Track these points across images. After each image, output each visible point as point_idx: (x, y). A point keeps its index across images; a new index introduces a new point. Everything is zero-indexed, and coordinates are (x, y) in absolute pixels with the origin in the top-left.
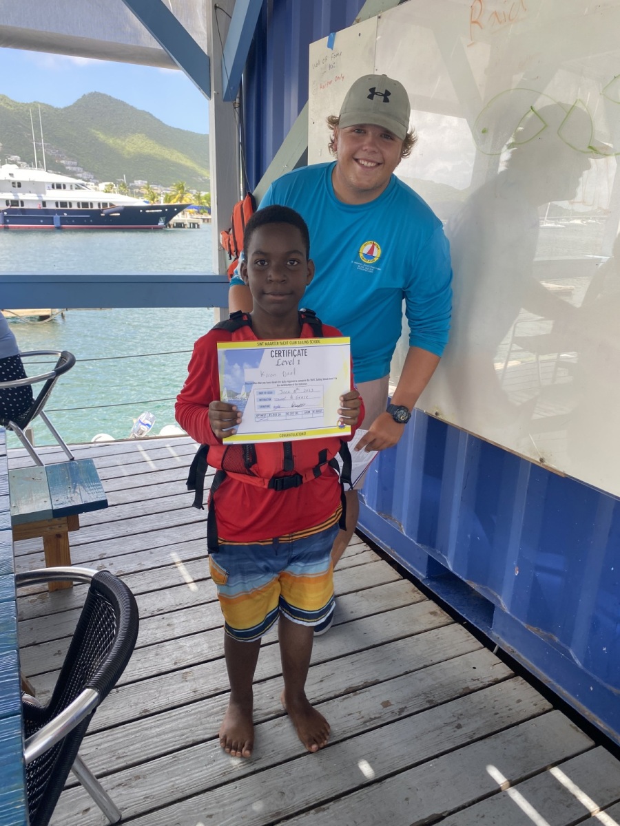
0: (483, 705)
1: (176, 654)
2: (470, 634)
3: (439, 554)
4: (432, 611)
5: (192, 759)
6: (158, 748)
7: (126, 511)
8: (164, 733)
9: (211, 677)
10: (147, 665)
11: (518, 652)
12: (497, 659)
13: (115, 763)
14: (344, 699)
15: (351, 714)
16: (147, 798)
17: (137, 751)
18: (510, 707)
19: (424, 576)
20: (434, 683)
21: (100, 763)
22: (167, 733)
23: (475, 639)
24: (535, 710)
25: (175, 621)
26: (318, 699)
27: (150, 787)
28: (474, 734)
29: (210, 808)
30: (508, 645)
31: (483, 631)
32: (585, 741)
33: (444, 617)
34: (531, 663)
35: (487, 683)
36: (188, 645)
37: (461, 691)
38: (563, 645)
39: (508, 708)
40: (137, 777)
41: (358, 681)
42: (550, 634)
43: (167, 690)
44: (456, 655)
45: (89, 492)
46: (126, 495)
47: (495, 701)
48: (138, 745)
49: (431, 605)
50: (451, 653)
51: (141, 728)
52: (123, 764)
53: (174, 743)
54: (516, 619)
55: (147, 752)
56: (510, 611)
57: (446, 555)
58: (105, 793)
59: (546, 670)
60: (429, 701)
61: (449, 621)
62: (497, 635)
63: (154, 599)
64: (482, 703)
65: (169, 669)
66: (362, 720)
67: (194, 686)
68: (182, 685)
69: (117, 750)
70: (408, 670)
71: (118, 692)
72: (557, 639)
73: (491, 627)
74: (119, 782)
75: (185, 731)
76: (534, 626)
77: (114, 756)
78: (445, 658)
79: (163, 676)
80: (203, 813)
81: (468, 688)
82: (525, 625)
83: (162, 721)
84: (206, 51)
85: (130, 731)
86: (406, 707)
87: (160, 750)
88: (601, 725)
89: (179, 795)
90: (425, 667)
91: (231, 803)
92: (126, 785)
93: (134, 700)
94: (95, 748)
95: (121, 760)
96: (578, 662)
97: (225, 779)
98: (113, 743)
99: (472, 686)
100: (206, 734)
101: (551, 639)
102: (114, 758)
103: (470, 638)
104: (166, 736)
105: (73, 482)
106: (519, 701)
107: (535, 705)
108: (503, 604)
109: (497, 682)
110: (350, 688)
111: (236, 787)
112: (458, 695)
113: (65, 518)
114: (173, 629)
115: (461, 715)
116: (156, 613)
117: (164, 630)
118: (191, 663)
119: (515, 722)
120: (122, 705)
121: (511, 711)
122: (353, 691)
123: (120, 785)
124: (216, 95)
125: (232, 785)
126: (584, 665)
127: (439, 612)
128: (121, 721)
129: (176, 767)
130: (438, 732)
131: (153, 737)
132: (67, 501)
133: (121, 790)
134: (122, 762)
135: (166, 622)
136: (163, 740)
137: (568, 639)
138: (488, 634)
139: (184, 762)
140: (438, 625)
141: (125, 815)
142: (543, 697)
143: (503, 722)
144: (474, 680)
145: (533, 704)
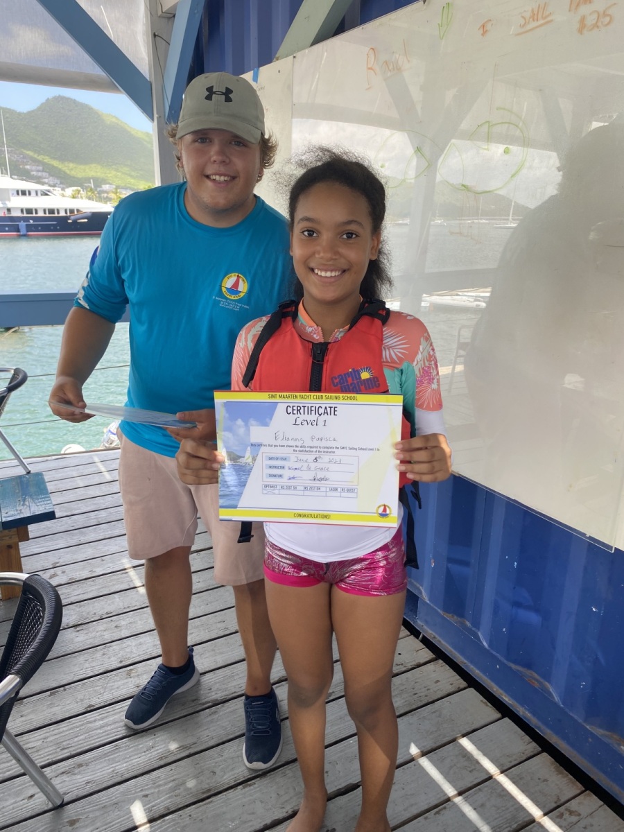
0: (405, 687)
1: (122, 653)
5: (132, 747)
6: (101, 739)
7: (80, 521)
8: (107, 725)
10: (94, 664)
11: (438, 638)
12: (422, 646)
13: (60, 754)
16: (88, 783)
17: (80, 742)
18: (429, 688)
21: (45, 754)
24: (451, 689)
25: (123, 623)
27: (92, 773)
29: (146, 789)
30: (431, 632)
31: (409, 621)
32: (494, 714)
34: (450, 648)
35: (410, 667)
36: (134, 644)
38: (473, 629)
39: (427, 688)
40: (80, 765)
42: (462, 620)
43: (112, 686)
45: (38, 504)
46: (80, 505)
47: (416, 683)
48: (82, 737)
51: (85, 722)
52: (69, 755)
54: (435, 607)
55: (90, 743)
56: (430, 601)
58: (48, 781)
59: (463, 654)
62: (422, 624)
63: (103, 603)
64: (404, 685)
65: (115, 667)
67: (138, 682)
68: (126, 681)
69: (62, 742)
71: (65, 690)
72: (468, 624)
73: (416, 616)
74: (63, 770)
76: (449, 613)
77: (59, 747)
79: (108, 674)
80: (139, 794)
82: (442, 613)
83: (106, 715)
84: (147, 77)
85: (74, 725)
87: (102, 740)
88: (506, 699)
89: (119, 779)
91: (166, 784)
92: (69, 772)
93: (80, 696)
94: (41, 741)
95: (66, 751)
96: (485, 644)
97: (162, 763)
98: (57, 736)
101: (463, 624)
102: (59, 750)
104: (109, 728)
105: (22, 495)
106: (437, 682)
107: (452, 684)
108: (425, 596)
109: (419, 665)
111: (172, 770)
113: (15, 529)
114: (121, 630)
116: (104, 616)
117: (112, 631)
118: (136, 661)
119: (430, 700)
120: (68, 702)
121: (429, 691)
123: (63, 773)
124: (159, 118)
125: (168, 768)
126: (489, 646)
128: (67, 717)
129: (117, 755)
131: (96, 729)
132: (16, 513)
133: (65, 777)
134: (66, 753)
135: (114, 624)
136: (105, 731)
137: (477, 624)
138: (414, 622)
139: (125, 750)
141: (67, 799)
142: (459, 677)
143: (421, 701)
144: (398, 665)
145: (449, 683)
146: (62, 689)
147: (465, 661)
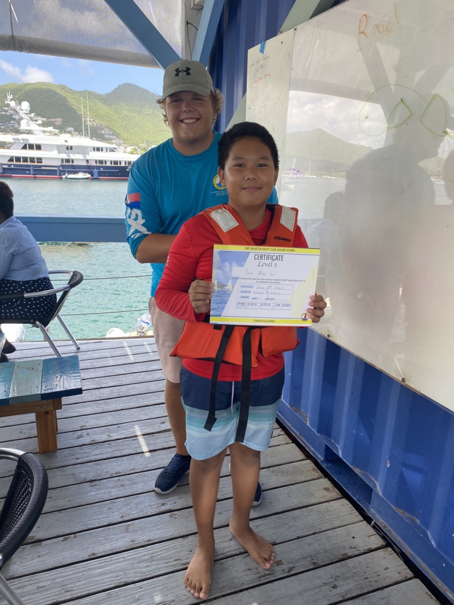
0: (357, 570)
1: (124, 510)
2: (353, 508)
3: (333, 444)
4: (326, 487)
5: (122, 597)
6: (98, 586)
7: (106, 393)
8: (104, 573)
9: (147, 530)
10: (101, 517)
11: (389, 528)
12: (372, 531)
13: (63, 596)
15: (250, 569)
17: (81, 587)
18: (378, 574)
19: (322, 459)
20: (319, 548)
21: (52, 594)
22: (107, 574)
23: (358, 513)
24: (399, 577)
25: (127, 483)
26: (226, 554)
28: (346, 594)
30: (382, 521)
31: (363, 508)
33: (335, 493)
34: (399, 538)
35: (363, 551)
36: (134, 503)
37: (341, 556)
38: (422, 527)
39: (376, 574)
42: (413, 517)
43: (113, 538)
44: (341, 525)
45: (71, 381)
47: (367, 567)
48: (83, 582)
49: (326, 482)
50: (337, 523)
51: (87, 568)
52: (69, 597)
53: (110, 583)
54: (388, 502)
56: (383, 495)
57: (338, 444)
59: (411, 545)
60: (313, 563)
61: (338, 497)
62: (374, 512)
63: (114, 464)
64: (357, 568)
65: (116, 521)
66: (258, 575)
67: (133, 537)
68: (124, 535)
69: (67, 584)
70: (300, 536)
71: (75, 537)
72: (418, 521)
73: (370, 505)
75: (120, 573)
76: (401, 509)
77: (63, 589)
78: (331, 527)
79: (111, 527)
81: (346, 554)
82: (394, 508)
83: (105, 564)
84: (180, 55)
85: (79, 570)
86: (294, 567)
87: (98, 588)
88: (450, 595)
90: (314, 534)
93: (86, 544)
94: (51, 582)
95: (69, 593)
96: (433, 543)
98: (64, 579)
99: (350, 552)
100: (136, 577)
101: (413, 521)
102: (63, 591)
103: (353, 512)
104: (106, 576)
105: (60, 373)
106: (386, 569)
107: (399, 573)
108: (379, 489)
109: (370, 551)
112: (338, 560)
113: (51, 400)
115: (338, 577)
116: (114, 476)
117: (118, 489)
119: (380, 587)
120: (76, 548)
121: (379, 577)
126: (437, 545)
127: (331, 489)
128: (74, 561)
130: (318, 590)
131: (95, 576)
132: (53, 387)
134: (68, 596)
135: (120, 483)
136: (102, 580)
137: (426, 523)
138: (367, 510)
139: (115, 600)
140: (329, 499)
142: (407, 567)
143: (371, 586)
144: (352, 548)
145: (397, 572)
146: (73, 535)
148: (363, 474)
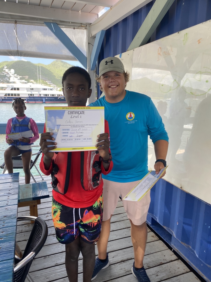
0: (166, 269)
2: (164, 244)
3: (155, 217)
4: (152, 235)
10: (58, 249)
11: (179, 251)
12: (173, 253)
14: (120, 264)
15: (122, 269)
17: (53, 277)
19: (151, 224)
20: (150, 260)
21: (41, 280)
23: (166, 246)
24: (184, 272)
26: (112, 263)
28: (162, 278)
30: (176, 249)
31: (168, 243)
33: (156, 238)
34: (183, 255)
35: (168, 261)
37: (159, 263)
39: (175, 270)
41: (125, 258)
42: (188, 246)
44: (159, 251)
45: (44, 192)
47: (171, 268)
48: (54, 275)
50: (157, 250)
51: (55, 269)
54: (178, 239)
56: (176, 237)
57: (157, 217)
59: (188, 258)
60: (148, 266)
61: (158, 239)
62: (173, 245)
66: (125, 271)
69: (47, 276)
71: (49, 257)
72: (191, 247)
73: (171, 242)
76: (184, 243)
78: (155, 252)
79: (63, 253)
81: (162, 262)
82: (181, 242)
83: (62, 267)
84: (86, 56)
85: (51, 270)
87: (59, 277)
88: (205, 278)
90: (148, 254)
93: (53, 260)
94: (40, 275)
95: (48, 279)
96: (197, 256)
98: (45, 274)
99: (163, 262)
102: (45, 279)
103: (164, 246)
105: (39, 189)
106: (179, 268)
107: (184, 270)
108: (174, 235)
109: (172, 261)
110: (122, 260)
112: (158, 265)
113: (36, 200)
115: (158, 271)
119: (176, 275)
120: (50, 261)
122: (123, 261)
124: (89, 68)
126: (199, 257)
127: (155, 236)
128: (49, 267)
131: (58, 272)
136: (61, 274)
137: (194, 248)
138: (170, 244)
140: (154, 240)
142: (187, 267)
143: (172, 275)
144: (164, 260)
145: (183, 269)
146: (48, 256)
147: (190, 261)
148: (168, 229)
